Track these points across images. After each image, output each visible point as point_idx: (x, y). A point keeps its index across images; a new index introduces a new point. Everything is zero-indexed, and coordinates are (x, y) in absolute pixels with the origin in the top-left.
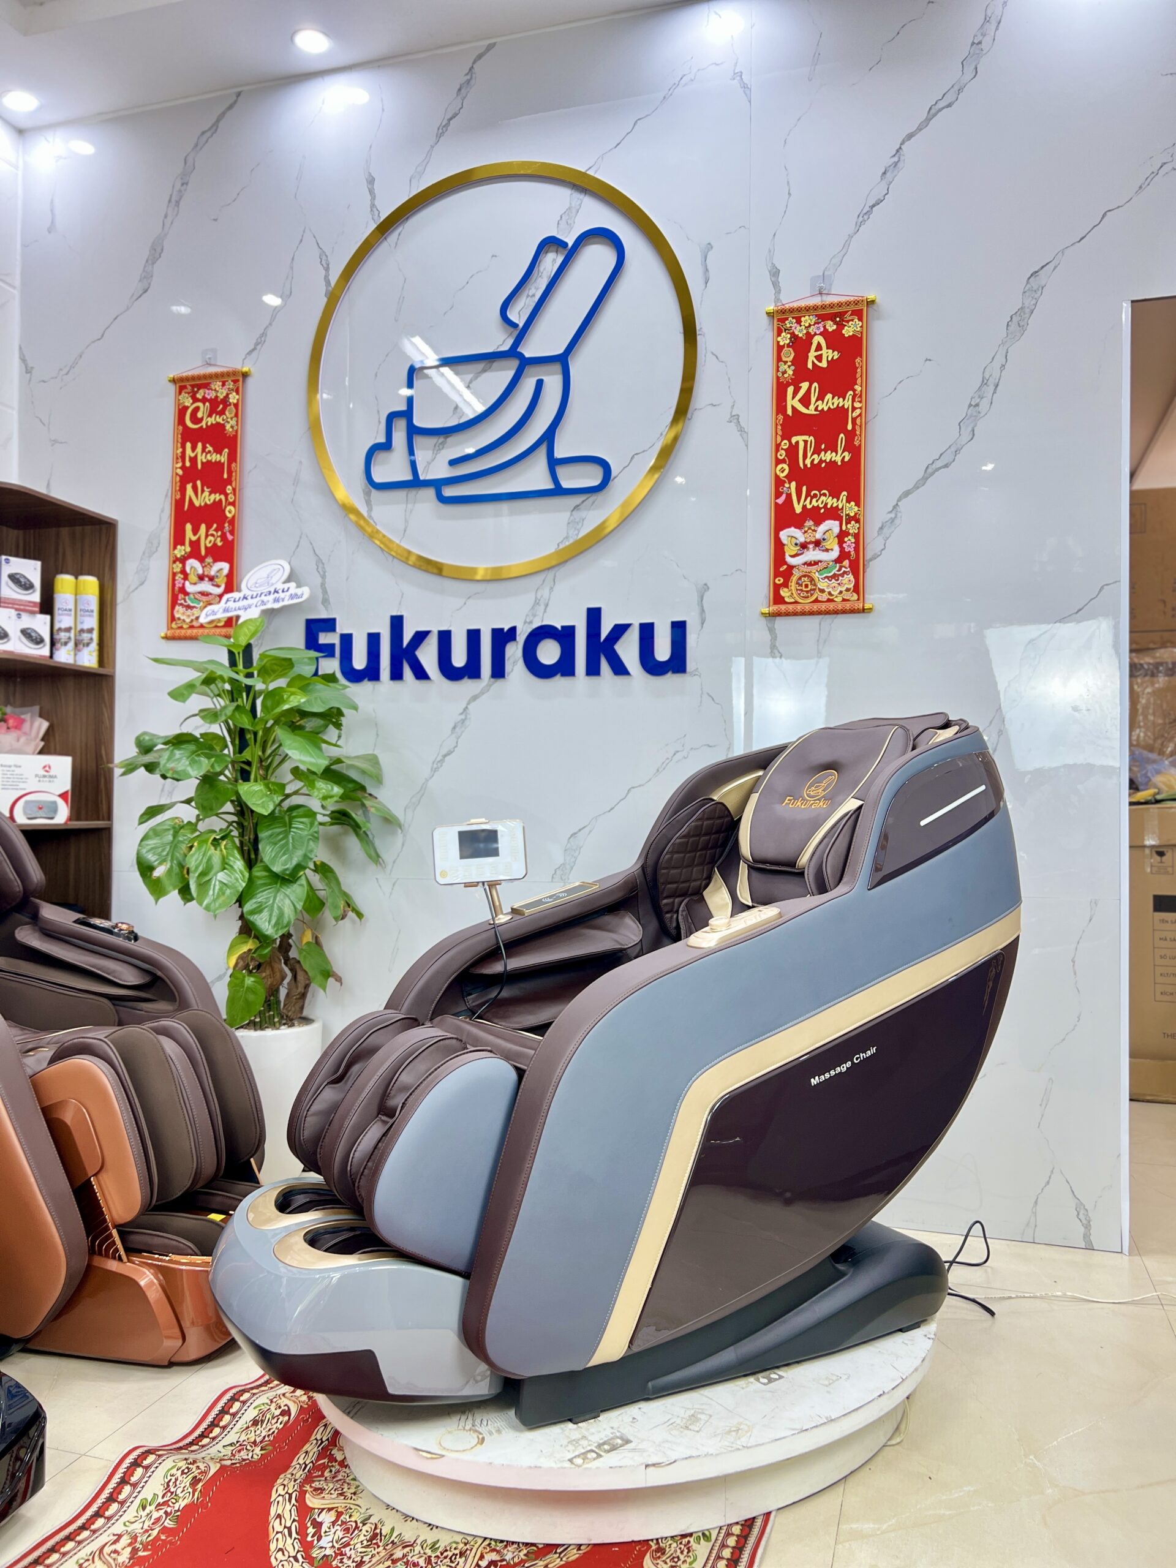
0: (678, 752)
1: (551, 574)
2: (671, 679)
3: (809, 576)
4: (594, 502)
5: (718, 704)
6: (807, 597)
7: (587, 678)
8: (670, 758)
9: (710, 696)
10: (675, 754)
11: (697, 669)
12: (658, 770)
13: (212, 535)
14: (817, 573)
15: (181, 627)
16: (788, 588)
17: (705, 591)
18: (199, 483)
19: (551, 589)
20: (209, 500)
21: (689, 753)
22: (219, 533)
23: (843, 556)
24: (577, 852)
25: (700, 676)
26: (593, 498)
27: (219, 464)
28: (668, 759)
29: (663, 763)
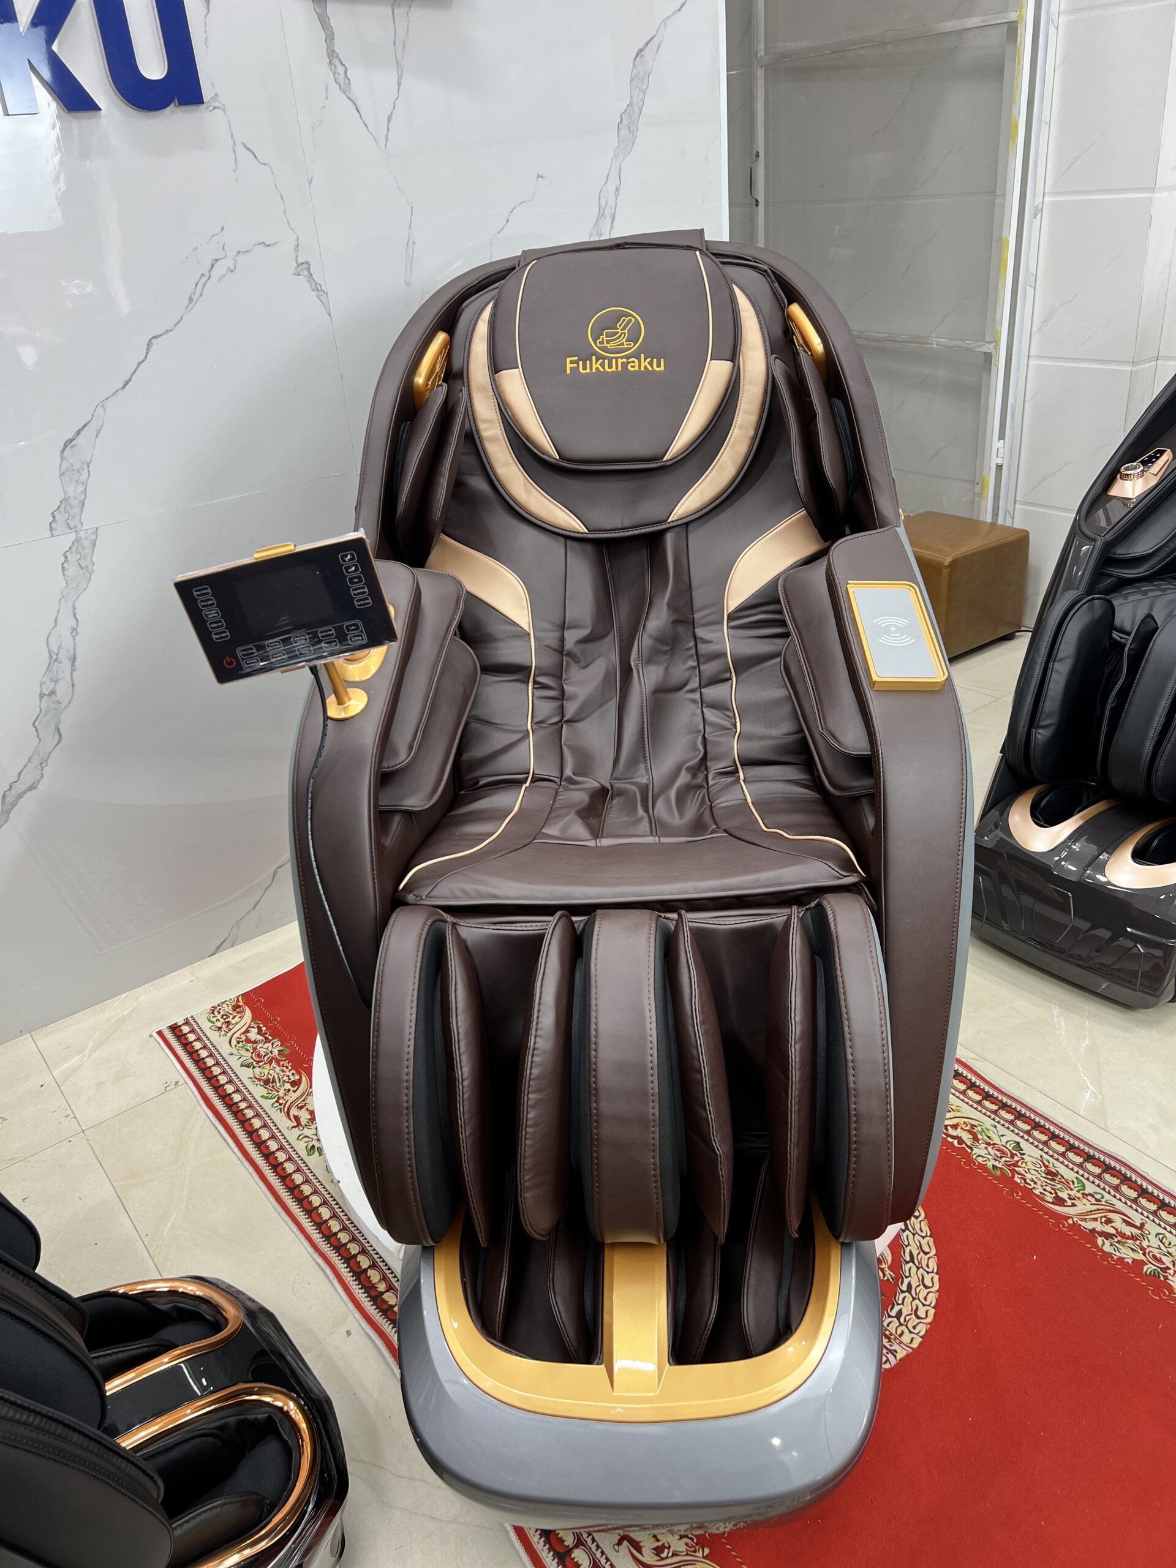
0: (217, 260)
2: (174, 118)
5: (265, 164)
8: (206, 273)
9: (249, 150)
10: (212, 266)
11: (216, 95)
12: (191, 299)
21: (235, 260)
24: (85, 473)
25: (224, 110)
28: (203, 275)
29: (196, 284)
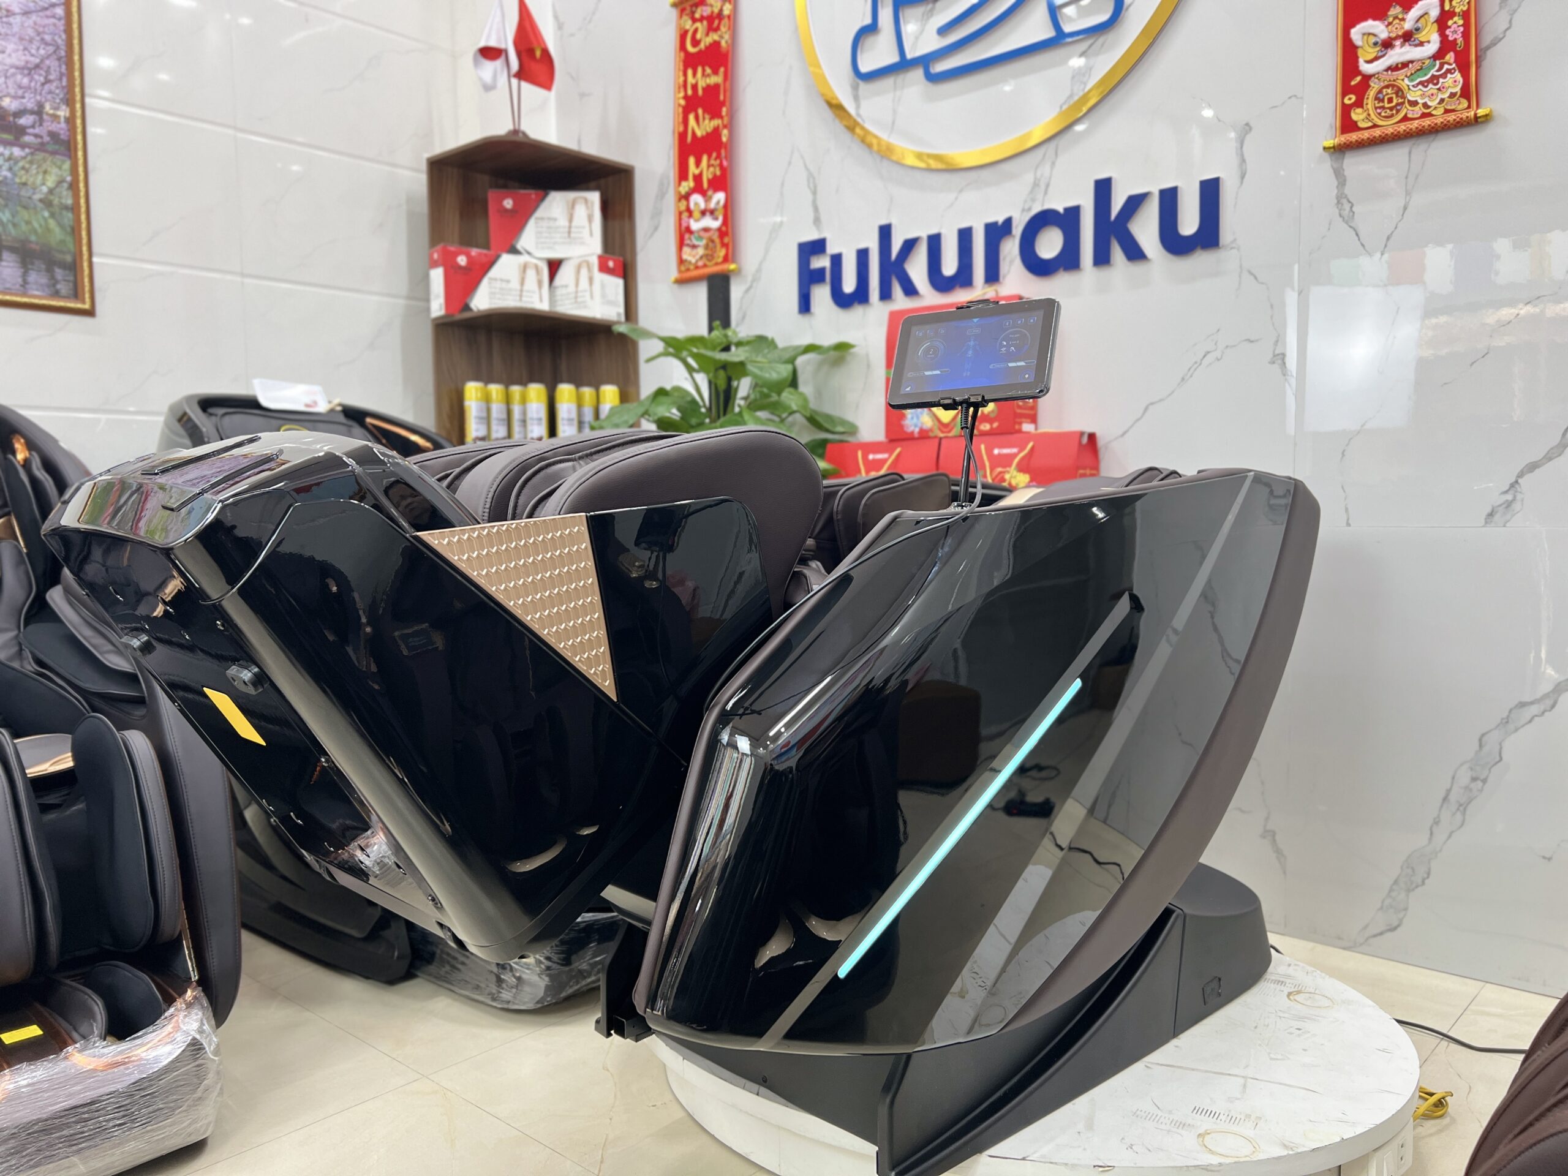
0: (1208, 352)
1: (1052, 145)
2: (1201, 259)
3: (1393, 86)
4: (1102, 45)
5: (1262, 283)
6: (1392, 116)
7: (1095, 269)
8: (1199, 361)
9: (1252, 274)
10: (1204, 356)
11: (1235, 240)
12: (1183, 379)
13: (713, 165)
14: (1406, 80)
15: (688, 270)
16: (1362, 107)
17: (1247, 133)
18: (700, 111)
19: (1053, 164)
20: (710, 127)
21: (1223, 352)
22: (718, 162)
23: (1446, 45)
25: (1238, 249)
26: (1101, 40)
27: (717, 86)
29: (1189, 369)
